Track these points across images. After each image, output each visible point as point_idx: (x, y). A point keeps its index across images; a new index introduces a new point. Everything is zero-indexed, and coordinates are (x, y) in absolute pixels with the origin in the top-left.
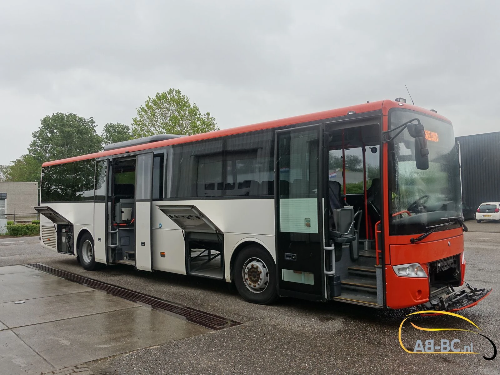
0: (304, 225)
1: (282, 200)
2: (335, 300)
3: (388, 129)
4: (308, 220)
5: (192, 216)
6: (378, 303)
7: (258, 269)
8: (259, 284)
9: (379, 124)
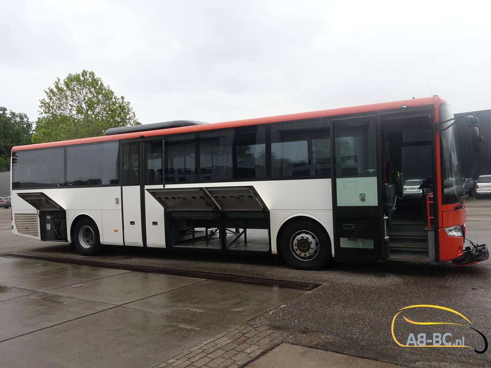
0: (359, 199)
1: (338, 180)
2: (388, 260)
3: (440, 121)
4: (364, 195)
5: (243, 196)
6: (430, 258)
7: (309, 240)
8: (309, 253)
9: (430, 116)
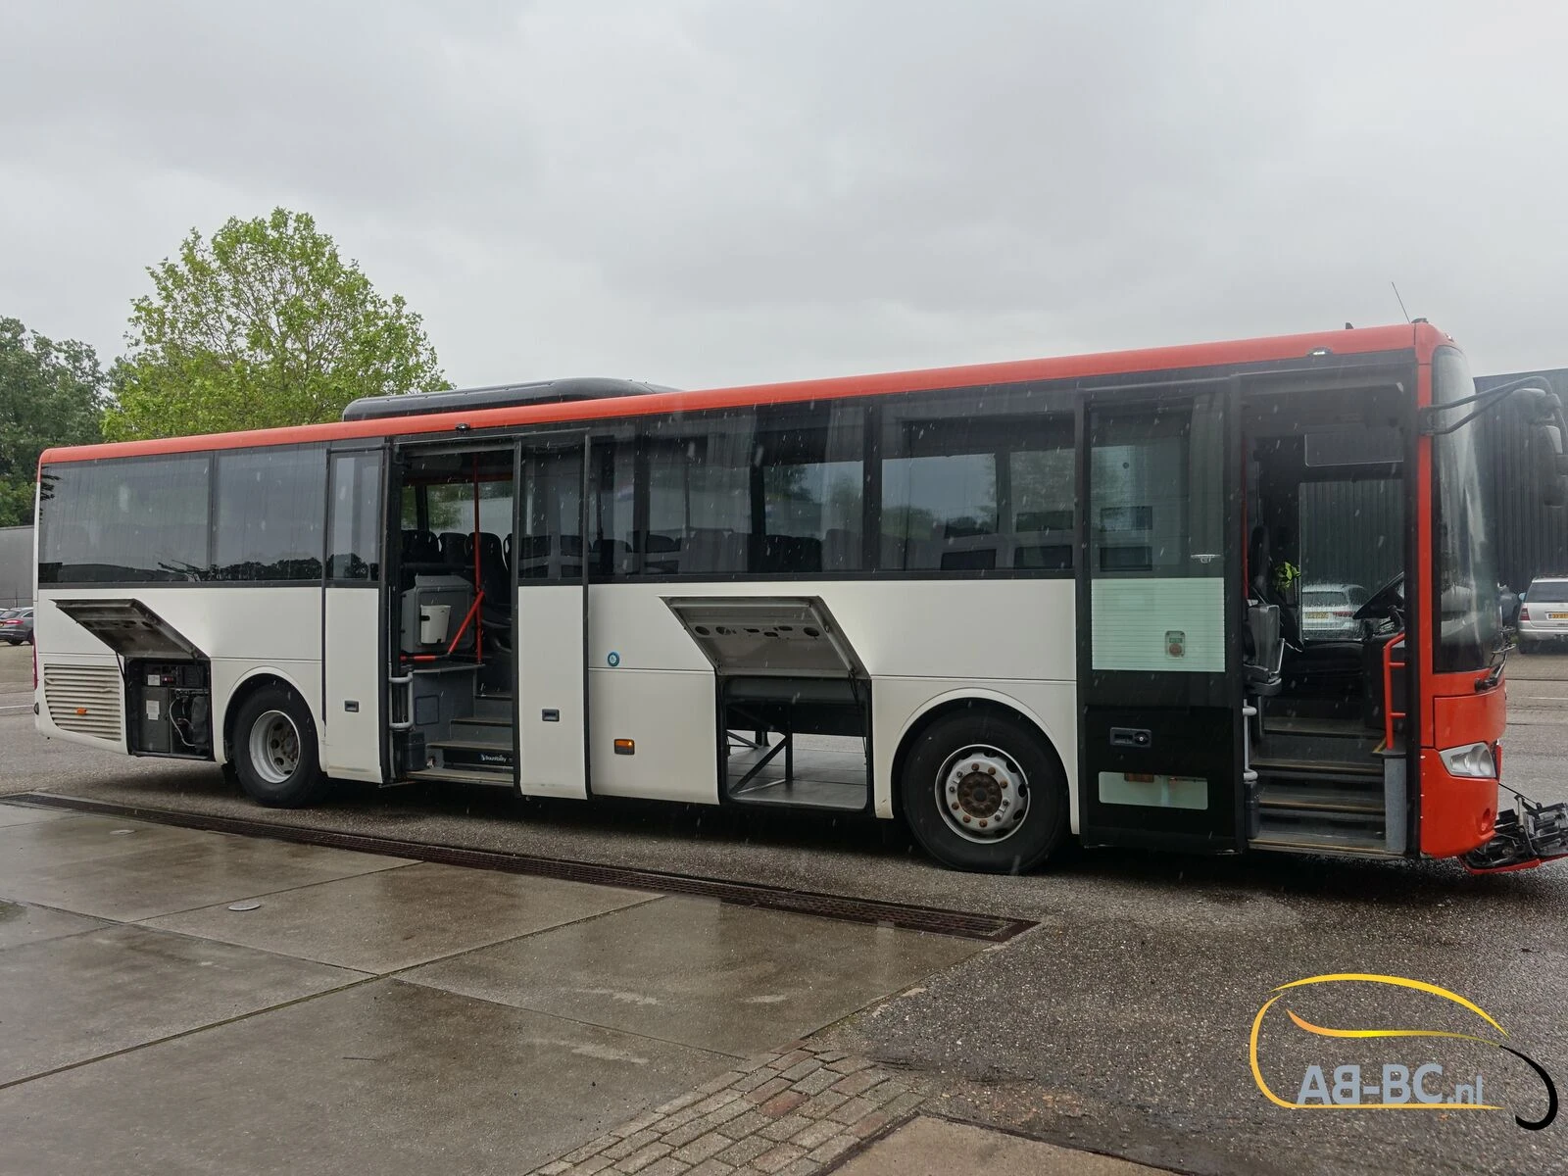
0: (1164, 649)
1: (1096, 585)
3: (1433, 403)
4: (1178, 636)
5: (790, 629)
6: (1390, 848)
7: (995, 777)
8: (998, 819)
9: (1400, 386)
